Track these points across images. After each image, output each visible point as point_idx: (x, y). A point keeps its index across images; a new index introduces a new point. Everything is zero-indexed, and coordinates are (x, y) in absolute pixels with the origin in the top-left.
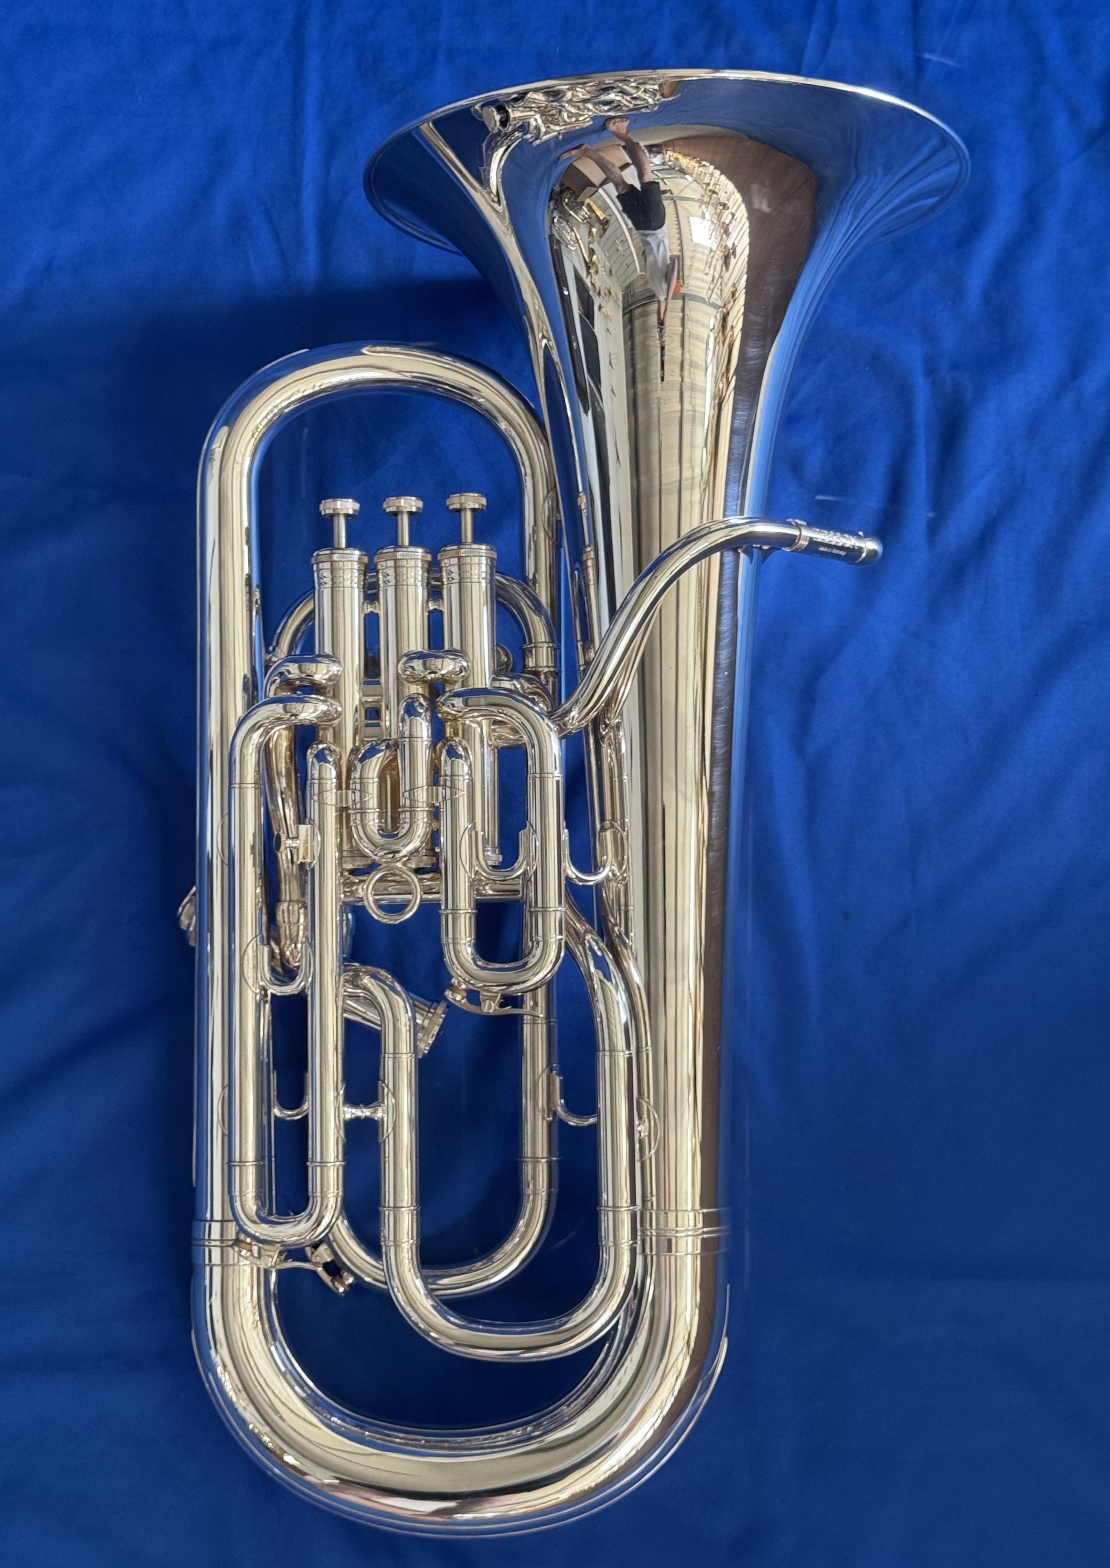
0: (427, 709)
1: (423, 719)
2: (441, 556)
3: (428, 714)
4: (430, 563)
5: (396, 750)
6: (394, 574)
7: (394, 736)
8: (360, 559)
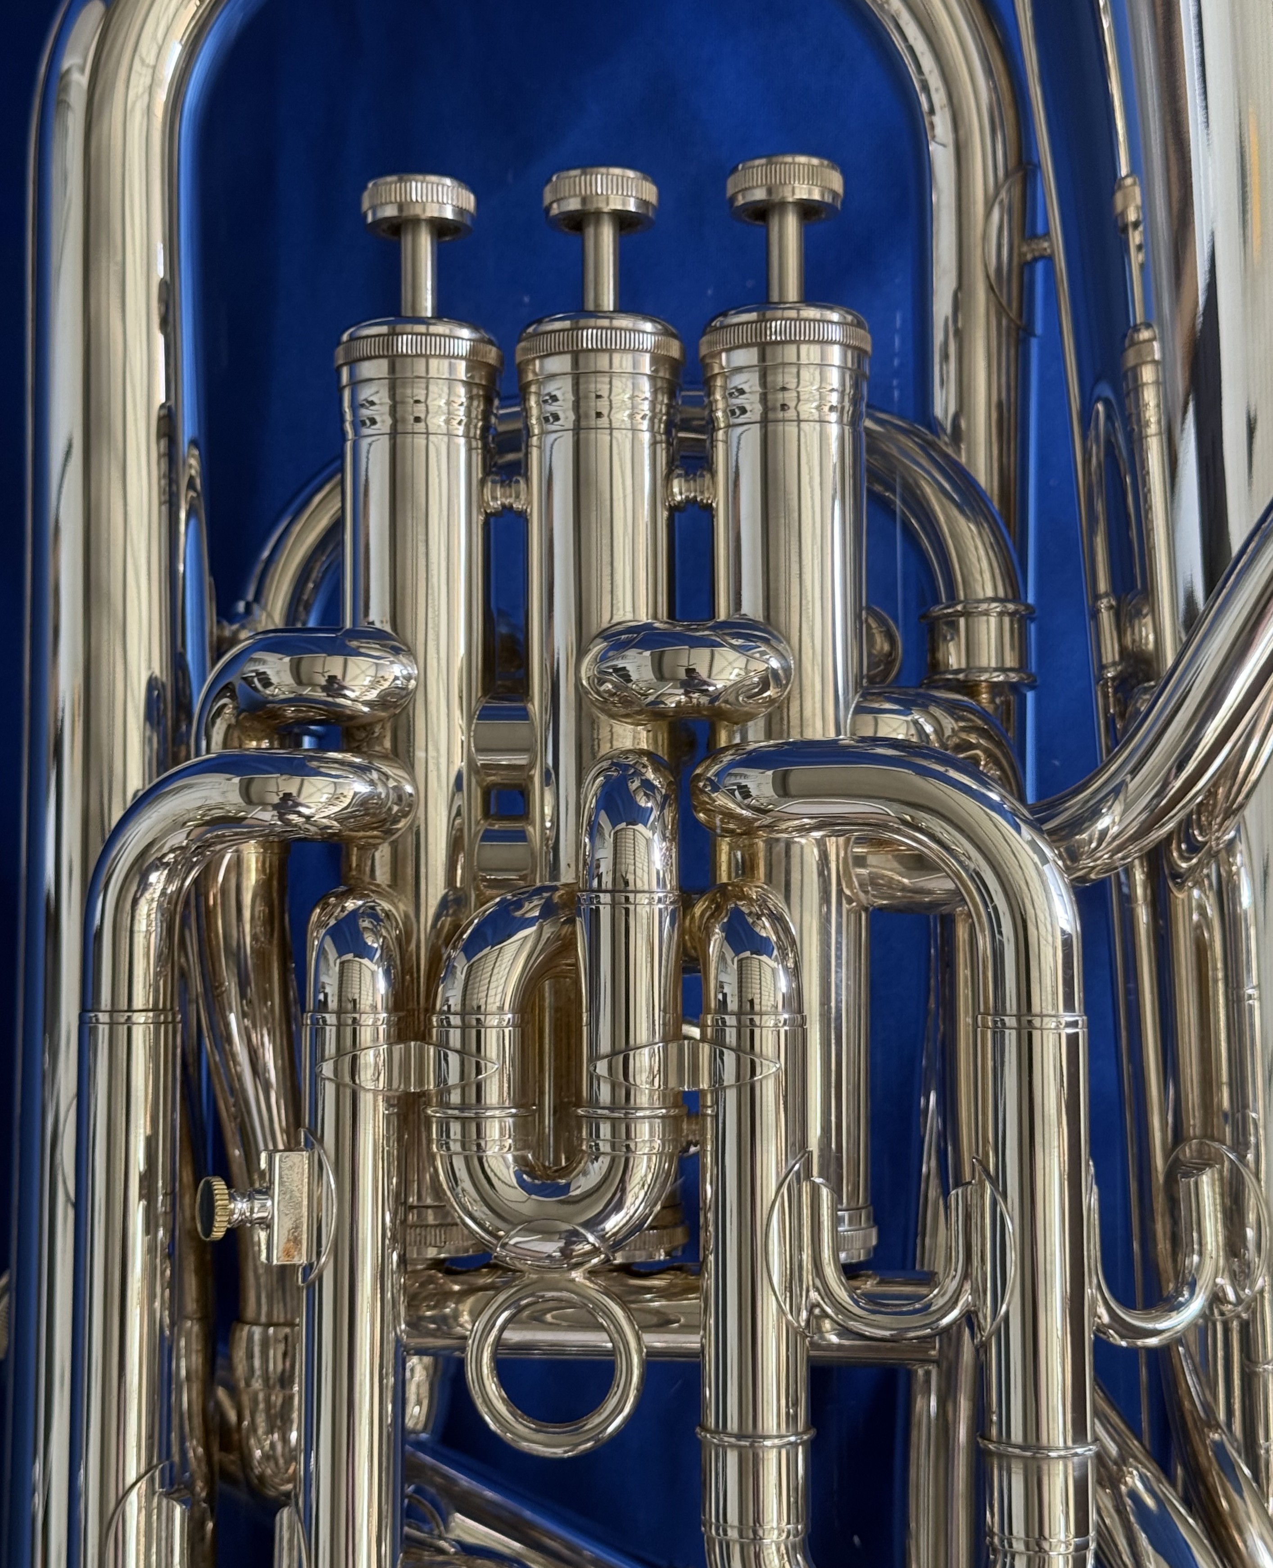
0: (666, 797)
1: (653, 829)
2: (711, 344)
3: (669, 815)
4: (675, 366)
5: (571, 921)
6: (570, 397)
7: (567, 876)
8: (473, 351)
